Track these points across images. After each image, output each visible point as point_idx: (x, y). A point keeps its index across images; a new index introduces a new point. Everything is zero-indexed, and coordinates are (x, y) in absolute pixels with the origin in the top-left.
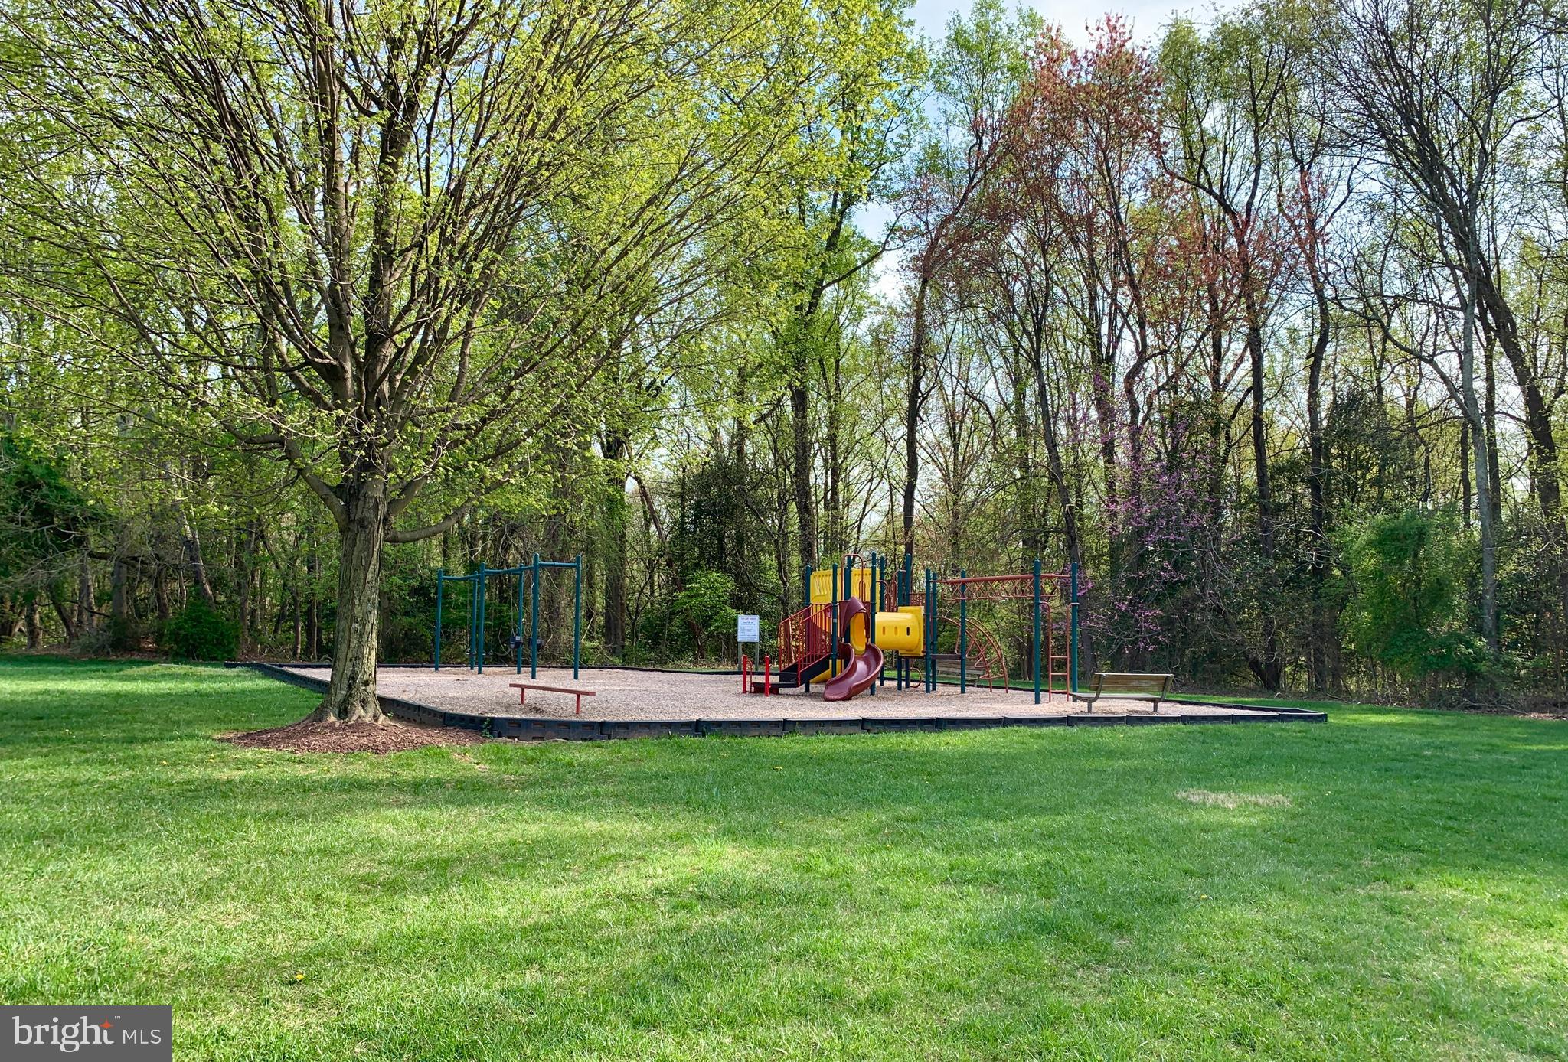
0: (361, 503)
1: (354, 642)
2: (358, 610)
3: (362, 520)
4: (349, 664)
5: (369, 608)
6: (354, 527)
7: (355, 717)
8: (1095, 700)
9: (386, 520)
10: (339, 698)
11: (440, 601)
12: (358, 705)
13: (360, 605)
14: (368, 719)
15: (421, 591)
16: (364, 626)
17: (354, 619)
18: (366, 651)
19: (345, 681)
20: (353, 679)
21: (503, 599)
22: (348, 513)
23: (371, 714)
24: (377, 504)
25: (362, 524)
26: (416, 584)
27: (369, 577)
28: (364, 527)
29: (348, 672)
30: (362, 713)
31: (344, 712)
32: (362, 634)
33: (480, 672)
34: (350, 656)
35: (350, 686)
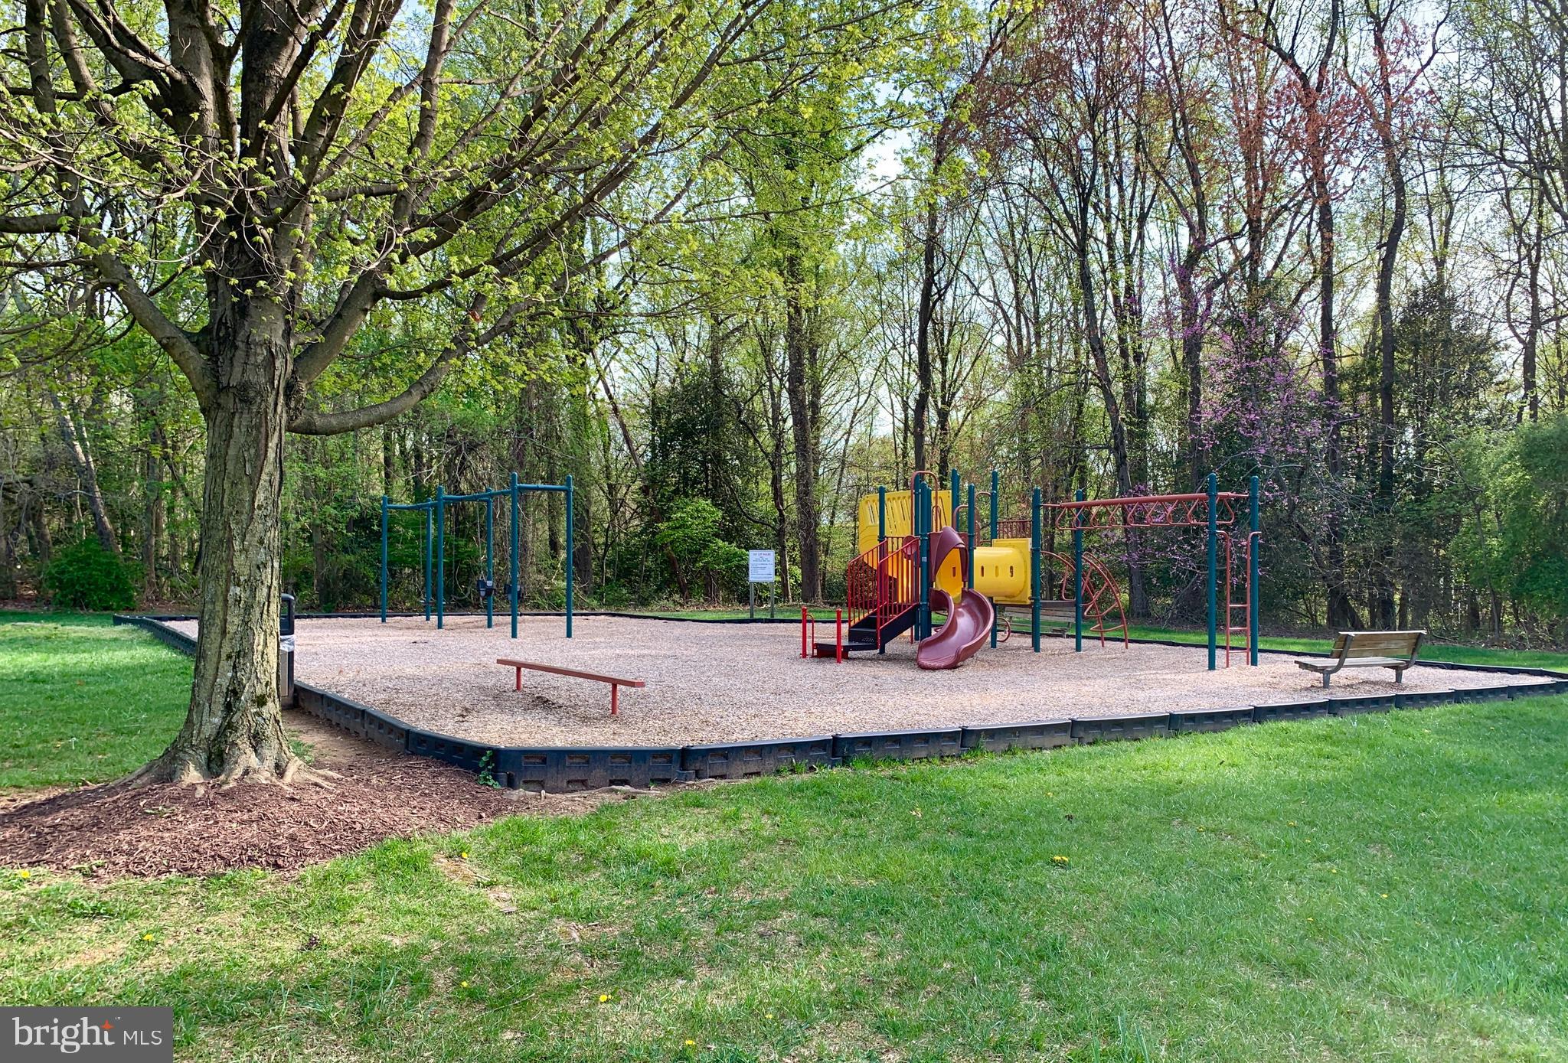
0: (240, 354)
1: (234, 622)
2: (239, 561)
3: (244, 387)
4: (226, 666)
5: (262, 556)
6: (229, 401)
7: (238, 772)
8: (1336, 669)
9: (290, 389)
10: (208, 731)
11: (385, 536)
12: (244, 744)
13: (244, 550)
14: (264, 776)
15: (361, 523)
16: (253, 591)
17: (232, 578)
18: (259, 639)
19: (219, 699)
20: (234, 693)
21: (460, 532)
22: (216, 376)
23: (270, 763)
24: (272, 357)
25: (244, 395)
26: (356, 515)
27: (260, 497)
28: (247, 401)
29: (223, 681)
30: (253, 761)
31: (216, 761)
32: (249, 608)
33: (440, 626)
34: (226, 649)
35: (228, 708)
